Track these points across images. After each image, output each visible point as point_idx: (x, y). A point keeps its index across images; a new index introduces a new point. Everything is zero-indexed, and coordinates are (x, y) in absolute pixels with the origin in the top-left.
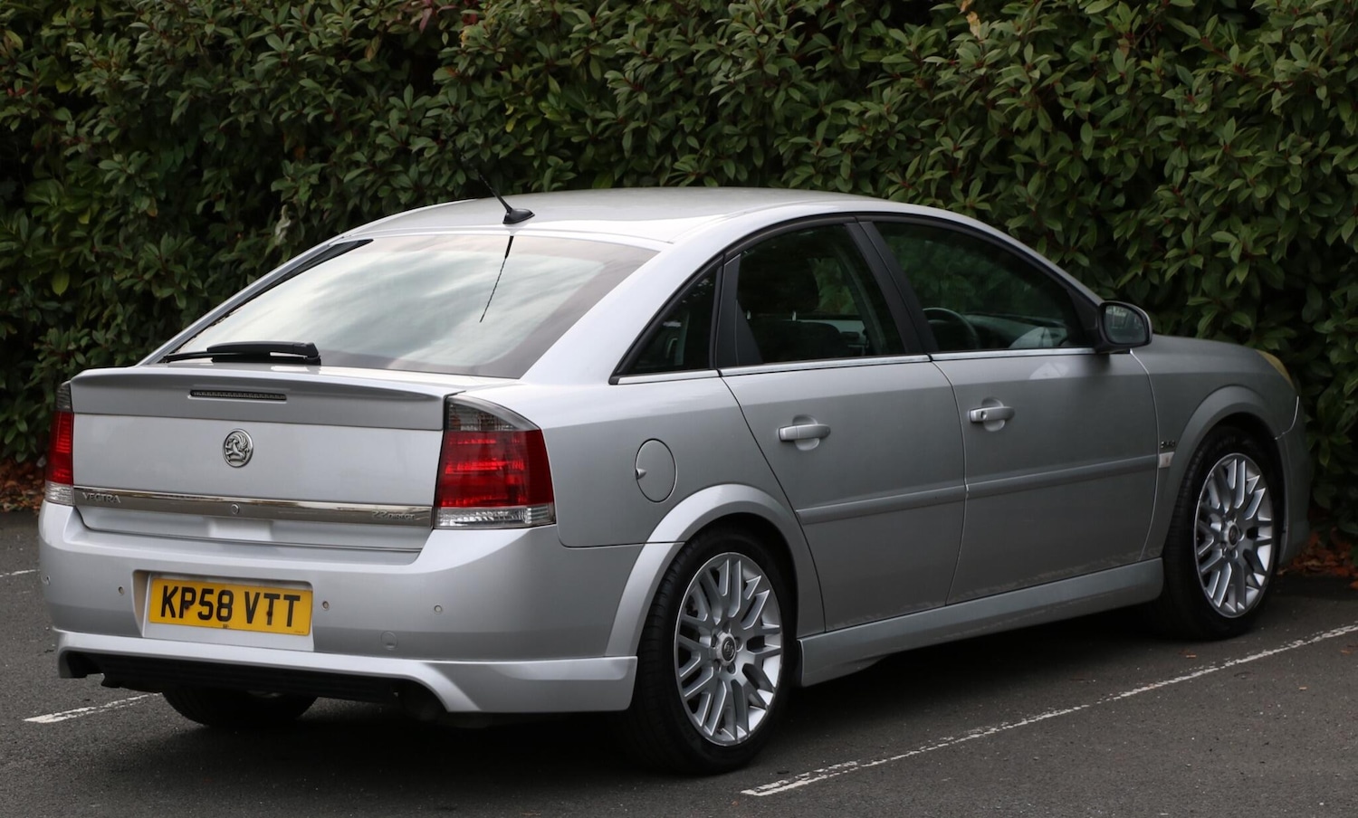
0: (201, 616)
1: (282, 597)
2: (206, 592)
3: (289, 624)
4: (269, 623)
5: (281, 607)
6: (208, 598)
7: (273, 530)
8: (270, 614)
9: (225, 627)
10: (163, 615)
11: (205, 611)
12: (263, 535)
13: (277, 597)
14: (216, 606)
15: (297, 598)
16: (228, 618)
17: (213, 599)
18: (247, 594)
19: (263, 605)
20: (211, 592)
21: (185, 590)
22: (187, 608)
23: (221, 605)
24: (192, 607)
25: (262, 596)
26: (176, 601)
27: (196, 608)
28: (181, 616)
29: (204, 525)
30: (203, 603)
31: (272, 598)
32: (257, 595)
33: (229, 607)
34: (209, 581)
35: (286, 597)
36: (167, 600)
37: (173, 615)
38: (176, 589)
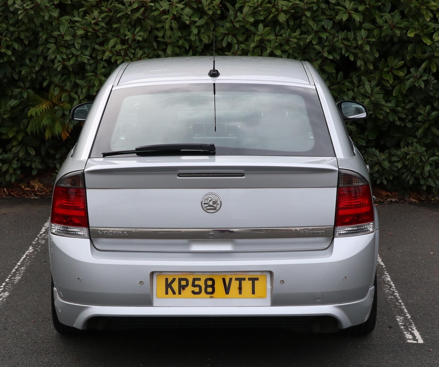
0: (194, 292)
1: (247, 279)
2: (194, 280)
3: (253, 293)
4: (240, 293)
5: (247, 285)
6: (197, 283)
7: (235, 244)
8: (240, 289)
9: (211, 297)
10: (167, 293)
11: (197, 290)
12: (227, 247)
13: (244, 279)
14: (203, 287)
15: (257, 279)
16: (213, 292)
17: (202, 283)
18: (224, 280)
19: (235, 285)
20: (199, 279)
21: (180, 280)
22: (184, 289)
23: (207, 286)
24: (187, 288)
25: (233, 280)
26: (175, 286)
27: (190, 288)
28: (180, 293)
29: (188, 245)
30: (194, 285)
31: (240, 280)
32: (231, 280)
33: (213, 286)
34: (196, 274)
35: (249, 279)
36: (168, 285)
37: (174, 293)
38: (174, 280)
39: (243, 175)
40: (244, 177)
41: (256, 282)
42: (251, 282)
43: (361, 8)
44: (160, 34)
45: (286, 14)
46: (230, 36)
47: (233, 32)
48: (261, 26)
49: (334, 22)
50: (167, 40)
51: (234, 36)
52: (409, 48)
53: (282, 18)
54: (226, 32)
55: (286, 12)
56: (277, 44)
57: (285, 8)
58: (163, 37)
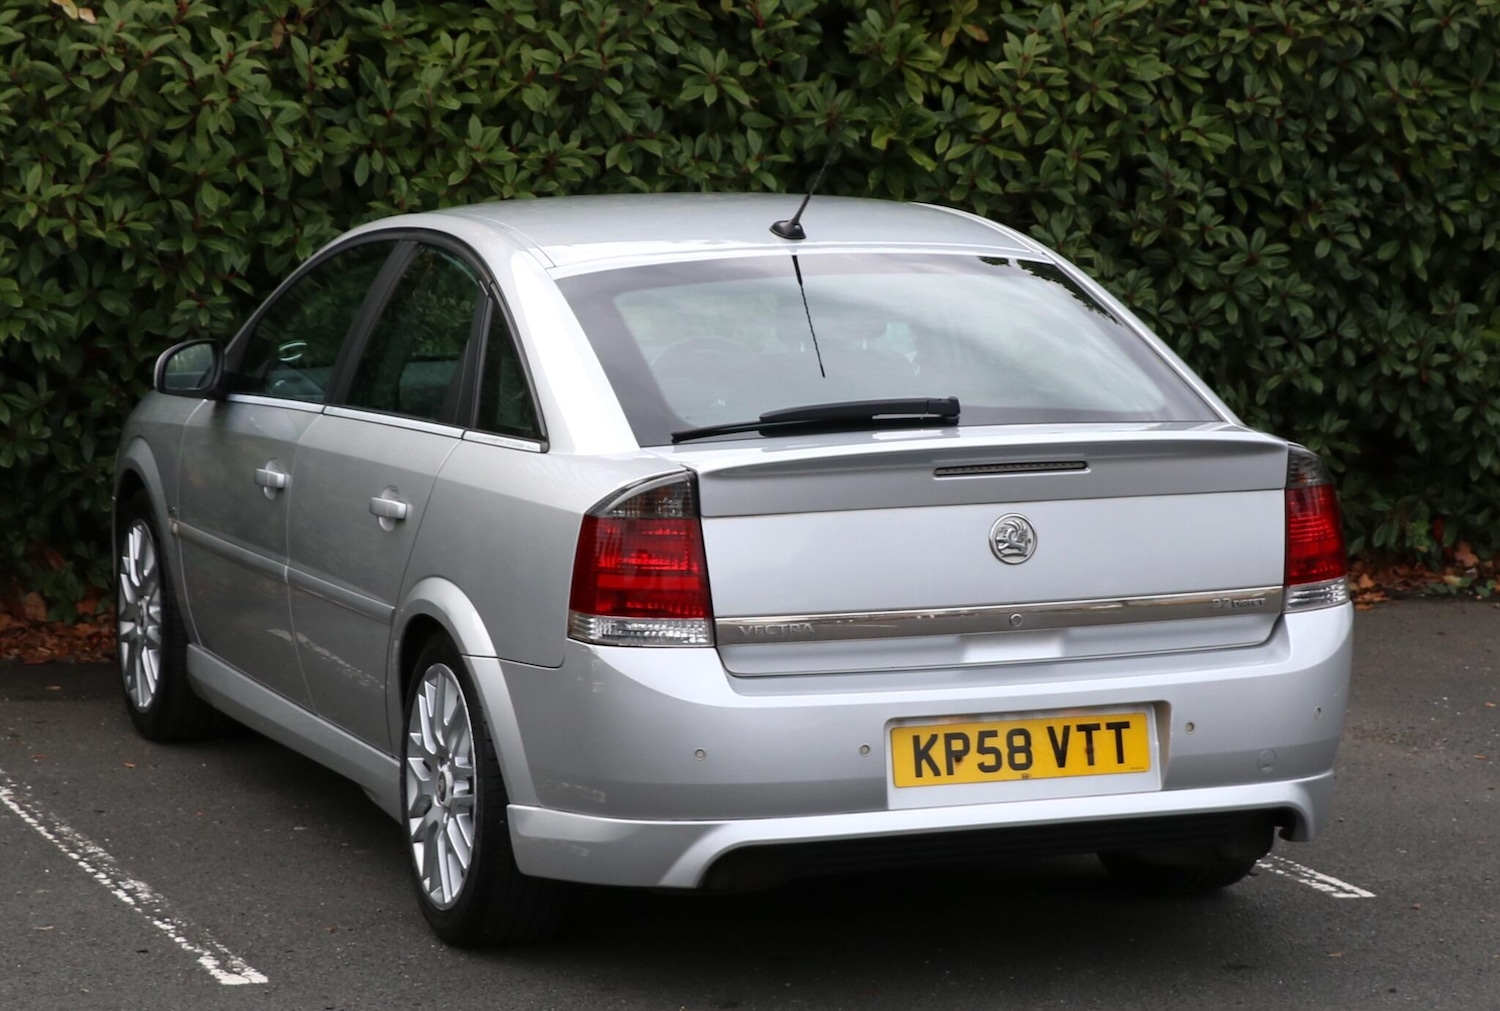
0: (983, 768)
1: (1103, 727)
2: (983, 735)
3: (1121, 760)
4: (1091, 762)
5: (1104, 740)
6: (989, 742)
7: (1069, 641)
8: (1090, 751)
9: (1025, 777)
10: (919, 774)
11: (990, 760)
12: (1050, 650)
13: (1097, 727)
14: (1005, 751)
15: (1126, 725)
16: (1029, 762)
17: (1000, 743)
18: (1051, 731)
19: (1077, 741)
20: (993, 734)
21: (949, 738)
22: (959, 760)
23: (1013, 750)
24: (966, 758)
25: (1073, 731)
26: (938, 753)
27: (973, 758)
28: (950, 772)
29: (960, 648)
30: (982, 750)
31: (1088, 730)
32: (1067, 730)
33: (1026, 749)
34: (985, 720)
35: (1109, 726)
36: (922, 754)
37: (937, 772)
38: (934, 738)
39: (1084, 465)
40: (1088, 471)
41: (1094, 733)
42: (1083, 734)
43: (747, 69)
44: (173, 150)
45: (547, 89)
46: (377, 155)
47: (384, 141)
48: (474, 123)
49: (665, 108)
50: (194, 167)
51: (389, 153)
52: (871, 182)
53: (536, 98)
54: (364, 141)
55: (547, 82)
56: (524, 175)
57: (544, 70)
58: (182, 159)
